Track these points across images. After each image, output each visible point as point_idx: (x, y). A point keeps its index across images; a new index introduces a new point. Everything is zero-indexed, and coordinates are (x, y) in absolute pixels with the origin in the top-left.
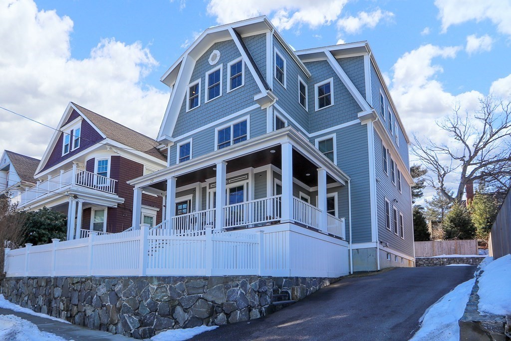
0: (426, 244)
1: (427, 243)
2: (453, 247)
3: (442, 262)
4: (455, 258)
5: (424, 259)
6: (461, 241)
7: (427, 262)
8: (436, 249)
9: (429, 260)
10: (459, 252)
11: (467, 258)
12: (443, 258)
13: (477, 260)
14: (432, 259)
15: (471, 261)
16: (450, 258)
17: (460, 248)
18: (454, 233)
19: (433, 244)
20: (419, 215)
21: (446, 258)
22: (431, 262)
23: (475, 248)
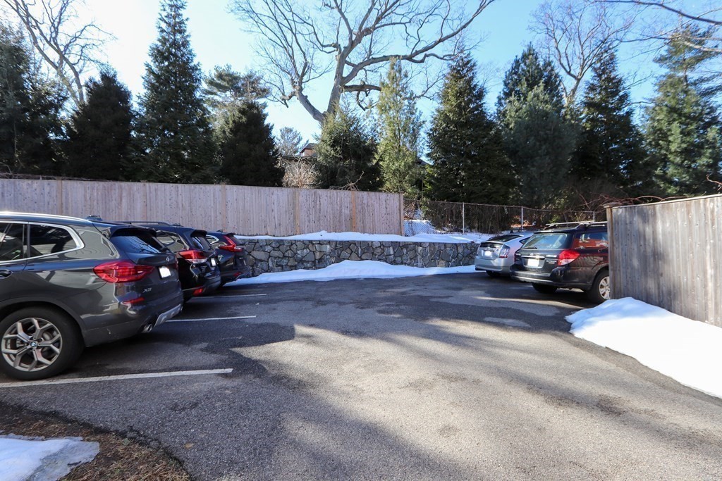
0: (275, 197)
1: (276, 191)
2: (346, 212)
3: (318, 256)
4: (354, 243)
5: (268, 243)
6: (365, 193)
7: (276, 254)
8: (302, 215)
9: (283, 248)
10: (360, 224)
11: (383, 245)
12: (320, 243)
13: (405, 251)
14: (292, 243)
15: (392, 252)
16: (341, 242)
17: (364, 215)
18: (344, 173)
19: (294, 198)
20: (255, 111)
21: (329, 242)
22: (289, 253)
23: (396, 216)
